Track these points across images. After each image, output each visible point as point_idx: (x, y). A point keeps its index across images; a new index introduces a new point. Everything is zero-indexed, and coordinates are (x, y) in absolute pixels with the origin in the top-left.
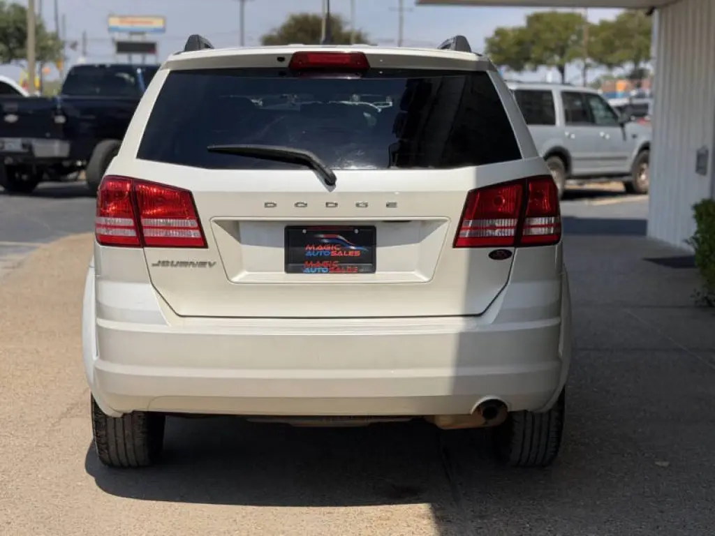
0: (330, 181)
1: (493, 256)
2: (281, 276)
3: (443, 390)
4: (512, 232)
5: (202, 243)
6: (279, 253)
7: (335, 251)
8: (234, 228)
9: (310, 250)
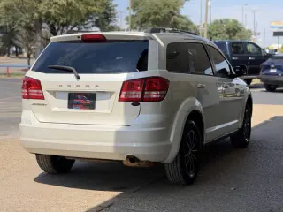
0: (78, 78)
1: (133, 104)
2: (67, 110)
3: (111, 150)
4: (140, 97)
5: (42, 98)
6: (66, 102)
7: (82, 102)
8: (54, 93)
9: (76, 101)
